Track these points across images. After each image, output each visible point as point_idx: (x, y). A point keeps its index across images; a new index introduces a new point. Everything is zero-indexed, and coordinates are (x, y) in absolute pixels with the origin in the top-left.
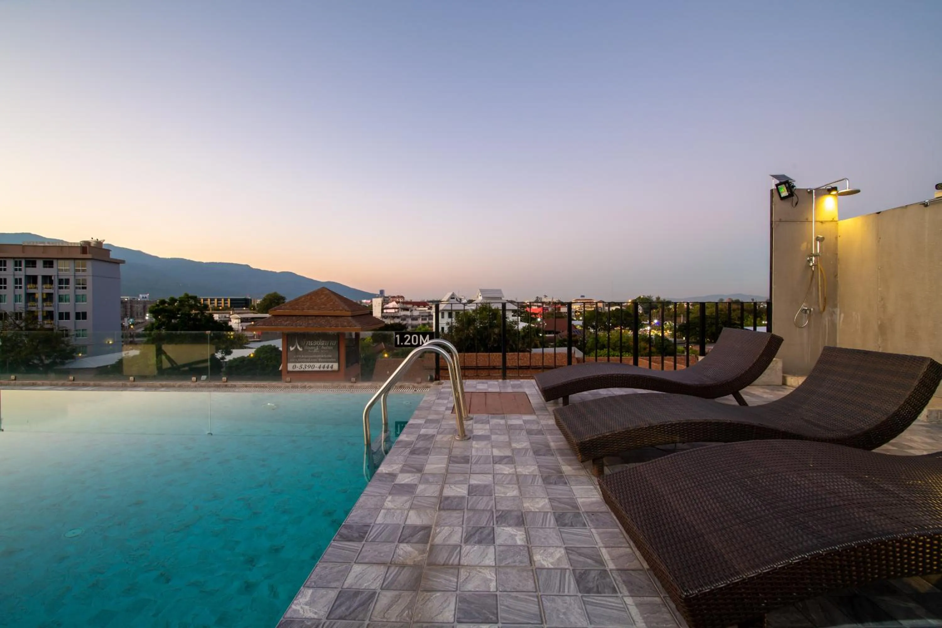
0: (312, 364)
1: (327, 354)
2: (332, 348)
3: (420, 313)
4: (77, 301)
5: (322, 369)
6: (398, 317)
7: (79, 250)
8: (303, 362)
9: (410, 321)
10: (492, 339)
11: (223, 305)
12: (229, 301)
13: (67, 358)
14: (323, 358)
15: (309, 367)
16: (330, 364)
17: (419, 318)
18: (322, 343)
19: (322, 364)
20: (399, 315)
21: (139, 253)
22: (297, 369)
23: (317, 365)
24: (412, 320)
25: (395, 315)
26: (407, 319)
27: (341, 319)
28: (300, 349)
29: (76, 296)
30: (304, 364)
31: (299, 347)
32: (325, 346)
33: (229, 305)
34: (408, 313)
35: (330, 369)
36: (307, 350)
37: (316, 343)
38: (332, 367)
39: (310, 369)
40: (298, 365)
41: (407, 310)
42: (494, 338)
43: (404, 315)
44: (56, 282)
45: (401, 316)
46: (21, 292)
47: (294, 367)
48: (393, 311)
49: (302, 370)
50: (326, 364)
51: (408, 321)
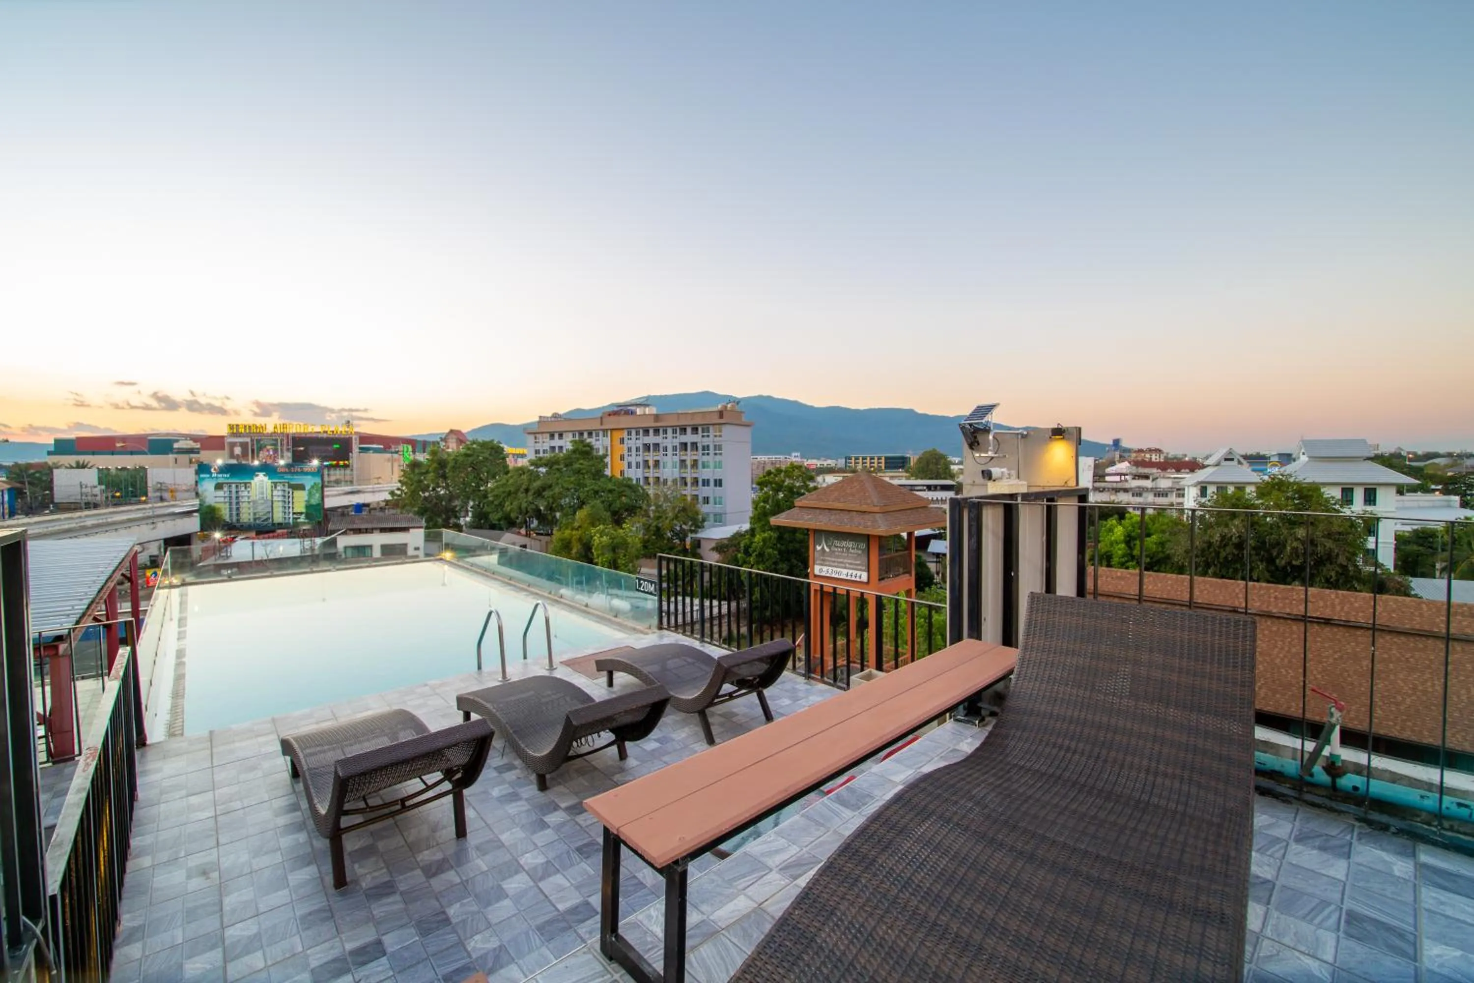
0: (839, 570)
1: (856, 559)
2: (860, 552)
3: (1173, 483)
4: (715, 467)
5: (849, 578)
6: (1126, 490)
7: (717, 416)
8: (830, 566)
9: (1150, 498)
10: (1289, 548)
11: (876, 465)
12: (883, 461)
13: (699, 527)
14: (851, 564)
15: (836, 573)
16: (859, 573)
17: (1172, 492)
18: (850, 544)
19: (850, 572)
20: (1127, 486)
21: (796, 403)
22: (823, 574)
23: (845, 571)
24: (1155, 495)
25: (1119, 486)
26: (1145, 495)
27: (867, 516)
28: (827, 550)
29: (715, 462)
30: (830, 568)
31: (825, 547)
32: (853, 549)
33: (883, 465)
34: (1147, 483)
35: (858, 579)
36: (834, 552)
37: (844, 543)
38: (860, 577)
39: (837, 576)
40: (825, 568)
41: (1146, 477)
42: (1293, 548)
43: (1139, 487)
44: (700, 448)
45: (1131, 489)
46: (676, 459)
47: (821, 570)
48: (1117, 478)
49: (828, 575)
50: (855, 572)
51: (1146, 498)
